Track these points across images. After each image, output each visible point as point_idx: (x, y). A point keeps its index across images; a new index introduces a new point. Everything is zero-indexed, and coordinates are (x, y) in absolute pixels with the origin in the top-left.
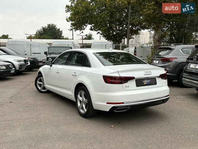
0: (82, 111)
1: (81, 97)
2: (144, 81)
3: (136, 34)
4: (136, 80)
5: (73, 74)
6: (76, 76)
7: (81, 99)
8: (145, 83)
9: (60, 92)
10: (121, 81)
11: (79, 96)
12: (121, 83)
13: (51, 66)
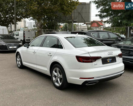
0: (56, 84)
1: (56, 73)
2: (108, 60)
3: (19, 21)
4: (102, 59)
5: (49, 54)
6: (51, 56)
7: (56, 74)
8: (108, 61)
9: (37, 68)
10: (91, 61)
11: (54, 72)
12: (92, 62)
13: (28, 48)
